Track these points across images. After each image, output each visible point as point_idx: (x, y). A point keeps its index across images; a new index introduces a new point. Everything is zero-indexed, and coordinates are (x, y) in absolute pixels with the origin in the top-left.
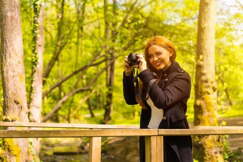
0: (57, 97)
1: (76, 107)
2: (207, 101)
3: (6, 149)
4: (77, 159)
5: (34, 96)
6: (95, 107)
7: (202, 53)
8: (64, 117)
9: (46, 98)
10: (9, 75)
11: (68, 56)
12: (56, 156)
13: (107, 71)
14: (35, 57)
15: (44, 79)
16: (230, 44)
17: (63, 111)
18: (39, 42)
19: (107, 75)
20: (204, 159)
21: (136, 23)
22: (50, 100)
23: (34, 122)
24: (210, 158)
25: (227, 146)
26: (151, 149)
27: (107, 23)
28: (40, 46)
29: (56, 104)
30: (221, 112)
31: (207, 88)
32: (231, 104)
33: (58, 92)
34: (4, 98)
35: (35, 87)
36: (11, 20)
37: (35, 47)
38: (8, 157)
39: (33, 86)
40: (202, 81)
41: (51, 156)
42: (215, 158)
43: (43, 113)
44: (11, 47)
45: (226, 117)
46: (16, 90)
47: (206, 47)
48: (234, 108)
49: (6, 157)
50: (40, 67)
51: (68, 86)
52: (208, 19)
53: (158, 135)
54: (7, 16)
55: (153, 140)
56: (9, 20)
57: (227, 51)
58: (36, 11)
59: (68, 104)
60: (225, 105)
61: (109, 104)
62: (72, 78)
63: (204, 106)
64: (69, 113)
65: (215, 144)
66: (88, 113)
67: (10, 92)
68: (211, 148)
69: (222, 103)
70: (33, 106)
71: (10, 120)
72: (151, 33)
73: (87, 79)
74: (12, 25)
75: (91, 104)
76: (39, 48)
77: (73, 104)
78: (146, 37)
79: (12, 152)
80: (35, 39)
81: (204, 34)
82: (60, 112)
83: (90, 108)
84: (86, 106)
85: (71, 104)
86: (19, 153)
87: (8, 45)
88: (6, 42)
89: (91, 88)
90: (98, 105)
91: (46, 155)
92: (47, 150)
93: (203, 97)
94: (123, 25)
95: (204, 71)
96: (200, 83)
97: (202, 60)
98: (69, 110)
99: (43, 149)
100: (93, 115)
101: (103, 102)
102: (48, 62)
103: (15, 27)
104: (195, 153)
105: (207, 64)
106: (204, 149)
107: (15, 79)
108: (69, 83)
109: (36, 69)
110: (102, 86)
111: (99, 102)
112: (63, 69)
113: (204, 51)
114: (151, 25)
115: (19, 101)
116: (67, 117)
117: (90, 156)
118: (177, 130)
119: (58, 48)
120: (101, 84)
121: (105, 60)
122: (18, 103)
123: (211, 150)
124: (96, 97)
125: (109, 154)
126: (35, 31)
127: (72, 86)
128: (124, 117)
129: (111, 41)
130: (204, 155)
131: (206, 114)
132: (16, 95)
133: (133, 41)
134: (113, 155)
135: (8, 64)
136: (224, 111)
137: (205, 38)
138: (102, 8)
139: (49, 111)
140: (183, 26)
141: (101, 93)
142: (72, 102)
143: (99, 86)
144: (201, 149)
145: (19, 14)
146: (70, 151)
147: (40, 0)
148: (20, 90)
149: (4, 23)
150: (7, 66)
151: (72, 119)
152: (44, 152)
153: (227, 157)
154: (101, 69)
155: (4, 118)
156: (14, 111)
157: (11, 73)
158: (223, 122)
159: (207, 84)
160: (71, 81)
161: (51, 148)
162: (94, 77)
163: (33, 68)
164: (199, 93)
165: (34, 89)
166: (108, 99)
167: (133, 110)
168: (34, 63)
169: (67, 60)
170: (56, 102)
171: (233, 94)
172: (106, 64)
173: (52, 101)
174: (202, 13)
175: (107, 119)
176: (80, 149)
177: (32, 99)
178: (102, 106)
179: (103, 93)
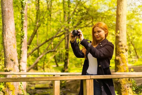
0: (37, 55)
1: (48, 61)
2: (122, 57)
3: (7, 87)
4: (49, 91)
5: (22, 56)
6: (59, 61)
7: (119, 29)
8: (41, 67)
9: (30, 56)
10: (7, 44)
11: (42, 31)
12: (36, 90)
13: (65, 40)
14: (23, 33)
15: (28, 46)
16: (137, 22)
17: (40, 63)
18: (25, 24)
19: (65, 42)
20: (121, 91)
21: (81, 12)
22: (33, 57)
23: (23, 71)
24: (124, 90)
25: (134, 83)
26: (86, 87)
27: (64, 12)
28: (25, 27)
29: (36, 59)
30: (132, 63)
31: (122, 49)
32: (138, 58)
33: (37, 52)
34: (5, 57)
35: (23, 51)
36: (8, 13)
37: (22, 27)
38: (8, 91)
39: (22, 50)
40: (119, 46)
41: (33, 90)
42: (127, 90)
43: (29, 65)
44: (8, 29)
45: (135, 66)
46: (12, 53)
47: (121, 26)
48: (140, 60)
49: (6, 92)
50: (26, 39)
51: (43, 48)
52: (122, 10)
53: (90, 79)
54: (5, 10)
55: (88, 82)
56: (7, 13)
57: (135, 27)
58: (23, 6)
59: (43, 59)
60: (135, 58)
61: (66, 59)
62: (45, 44)
63: (120, 60)
64: (44, 65)
65: (127, 82)
66: (55, 65)
67: (8, 54)
68: (125, 84)
69: (133, 57)
70: (22, 61)
71: (9, 70)
72: (90, 17)
73: (54, 44)
74: (9, 16)
75: (56, 59)
76: (25, 28)
77: (46, 59)
78: (87, 20)
79: (10, 88)
80: (22, 22)
81: (120, 18)
82: (39, 64)
83: (56, 61)
84: (54, 60)
85: (45, 59)
86: (14, 89)
87: (7, 27)
88: (5, 26)
89: (56, 50)
90: (61, 60)
91: (31, 89)
92: (31, 87)
93: (120, 55)
94: (73, 14)
95: (121, 40)
96: (118, 47)
97: (119, 33)
98: (44, 63)
99: (29, 86)
100: (57, 66)
101: (63, 58)
102: (30, 35)
103: (10, 17)
104: (116, 87)
105: (122, 35)
106: (121, 85)
107: (11, 46)
108: (43, 47)
109: (23, 40)
110: (62, 48)
111: (61, 58)
112: (40, 39)
113: (120, 28)
114: (90, 13)
115: (13, 59)
116: (42, 67)
117: (54, 91)
118: (101, 76)
119: (36, 27)
120: (62, 47)
121: (64, 34)
122: (13, 61)
123: (125, 86)
124: (60, 55)
125: (67, 88)
126: (22, 18)
127: (45, 49)
128: (76, 66)
129: (67, 23)
130: (121, 88)
131: (122, 64)
132: (12, 55)
133: (79, 23)
134: (69, 89)
135: (6, 38)
136: (134, 62)
137: (120, 20)
138: (61, 4)
139: (32, 63)
140: (108, 13)
141: (62, 53)
142: (45, 58)
143: (61, 49)
144: (119, 85)
145: (13, 9)
146: (45, 87)
147: (25, 0)
148: (14, 53)
149: (4, 15)
150: (6, 39)
151: (46, 68)
152: (29, 87)
153: (134, 89)
154: (62, 39)
155: (5, 69)
156: (10, 65)
157: (8, 43)
158: (132, 69)
159: (122, 47)
160: (45, 46)
161: (34, 85)
162: (58, 43)
163: (21, 40)
164: (117, 53)
165: (22, 51)
166: (66, 56)
167: (81, 62)
168: (22, 37)
169: (42, 34)
170: (36, 58)
171: (139, 52)
172: (65, 36)
173: (34, 58)
174: (119, 6)
175: (65, 68)
176: (50, 86)
177: (21, 57)
178: (63, 60)
179: (63, 53)
